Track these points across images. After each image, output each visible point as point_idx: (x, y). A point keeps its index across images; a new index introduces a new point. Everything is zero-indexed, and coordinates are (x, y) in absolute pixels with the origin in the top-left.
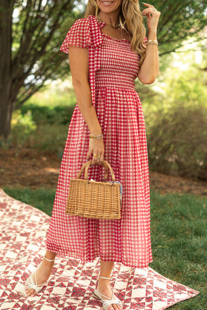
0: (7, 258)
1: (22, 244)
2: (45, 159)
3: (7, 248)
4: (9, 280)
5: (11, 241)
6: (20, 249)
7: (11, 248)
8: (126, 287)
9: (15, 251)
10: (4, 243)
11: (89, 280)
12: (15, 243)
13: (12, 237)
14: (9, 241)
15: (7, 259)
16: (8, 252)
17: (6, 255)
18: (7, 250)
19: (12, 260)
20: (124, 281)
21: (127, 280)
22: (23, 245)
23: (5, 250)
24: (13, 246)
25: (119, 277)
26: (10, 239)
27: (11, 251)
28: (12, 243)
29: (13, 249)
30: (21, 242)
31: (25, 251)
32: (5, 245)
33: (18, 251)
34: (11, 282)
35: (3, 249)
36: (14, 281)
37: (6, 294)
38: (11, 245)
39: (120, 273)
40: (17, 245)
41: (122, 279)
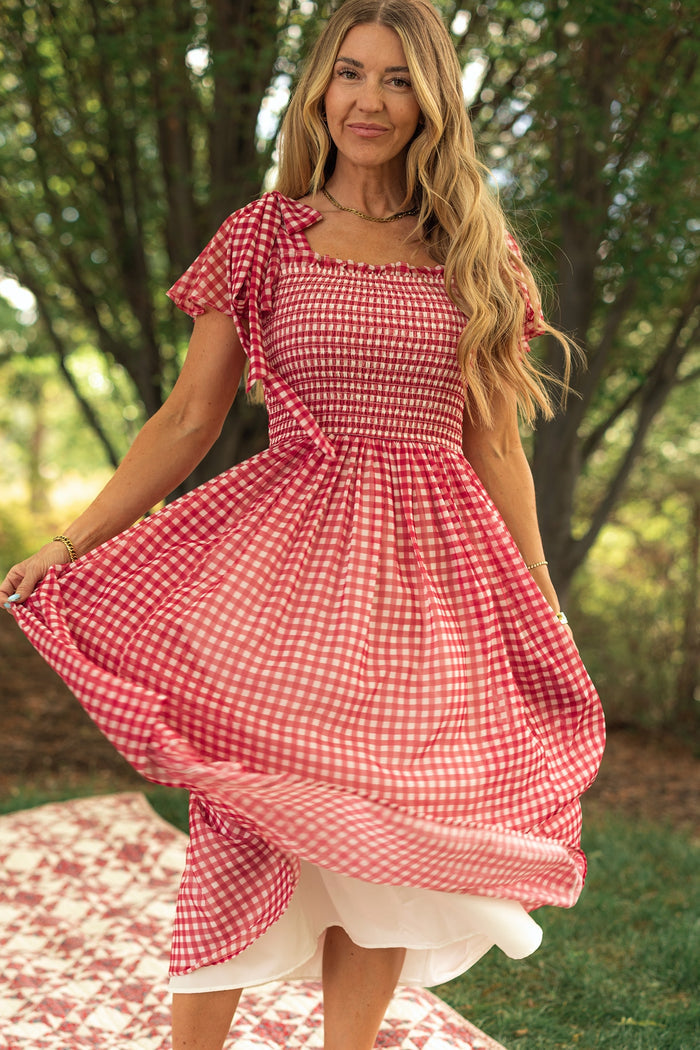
0: (92, 1028)
1: (151, 987)
3: (100, 997)
5: (120, 972)
6: (141, 1002)
7: (113, 997)
9: (123, 1009)
10: (95, 978)
12: (131, 981)
13: (128, 962)
14: (112, 972)
15: (89, 1033)
16: (101, 1009)
17: (92, 1020)
18: (99, 1002)
19: (105, 1035)
22: (156, 989)
23: (91, 1001)
24: (121, 993)
26: (118, 966)
27: (112, 1007)
28: (121, 980)
29: (119, 1001)
30: (152, 978)
31: (157, 1010)
32: (96, 986)
33: (134, 1007)
35: (87, 996)
38: (116, 986)
40: (134, 988)
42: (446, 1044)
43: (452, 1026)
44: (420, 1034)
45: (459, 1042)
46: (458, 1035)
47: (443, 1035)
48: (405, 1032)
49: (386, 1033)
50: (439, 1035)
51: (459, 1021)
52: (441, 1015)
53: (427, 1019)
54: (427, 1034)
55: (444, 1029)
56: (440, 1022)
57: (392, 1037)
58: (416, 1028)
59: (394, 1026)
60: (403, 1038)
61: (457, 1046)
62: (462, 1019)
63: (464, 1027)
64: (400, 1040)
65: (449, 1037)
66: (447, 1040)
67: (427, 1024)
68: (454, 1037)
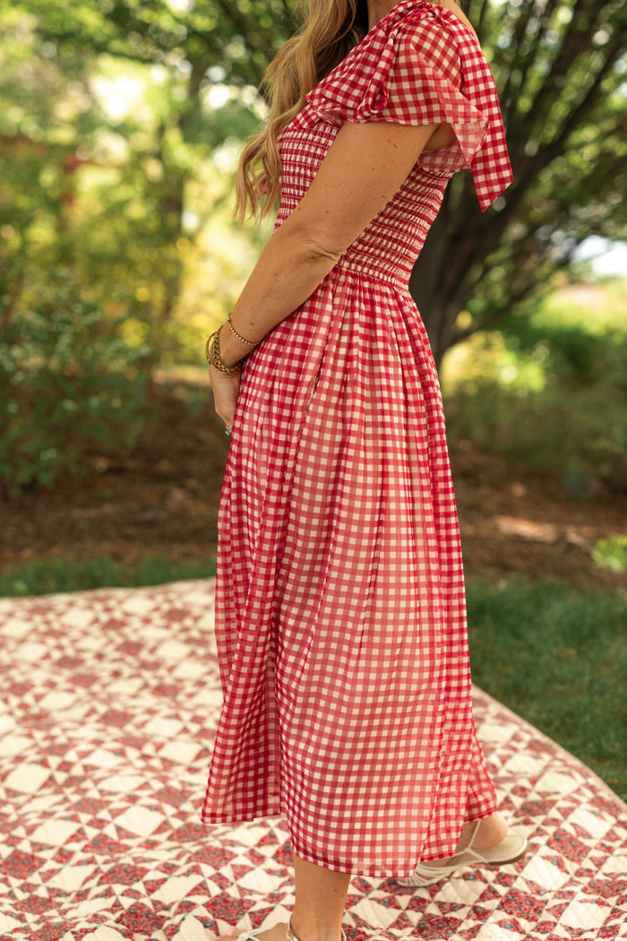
2: (519, 490)
4: (231, 853)
8: (601, 925)
11: (485, 881)
20: (601, 903)
21: (612, 901)
25: (594, 887)
34: (235, 861)
36: (248, 862)
37: (206, 889)
39: (600, 876)
41: (595, 897)
42: (592, 816)
43: (601, 799)
44: (568, 804)
45: (605, 815)
46: (606, 809)
47: (589, 807)
48: (553, 803)
49: (536, 803)
50: (585, 806)
51: (609, 795)
52: (592, 788)
53: (578, 791)
54: (574, 805)
55: (592, 802)
56: (589, 794)
57: (540, 807)
58: (564, 799)
59: (543, 797)
60: (550, 808)
61: (602, 818)
62: (612, 793)
63: (612, 802)
64: (547, 809)
65: (596, 809)
66: (593, 812)
67: (576, 796)
68: (601, 810)
